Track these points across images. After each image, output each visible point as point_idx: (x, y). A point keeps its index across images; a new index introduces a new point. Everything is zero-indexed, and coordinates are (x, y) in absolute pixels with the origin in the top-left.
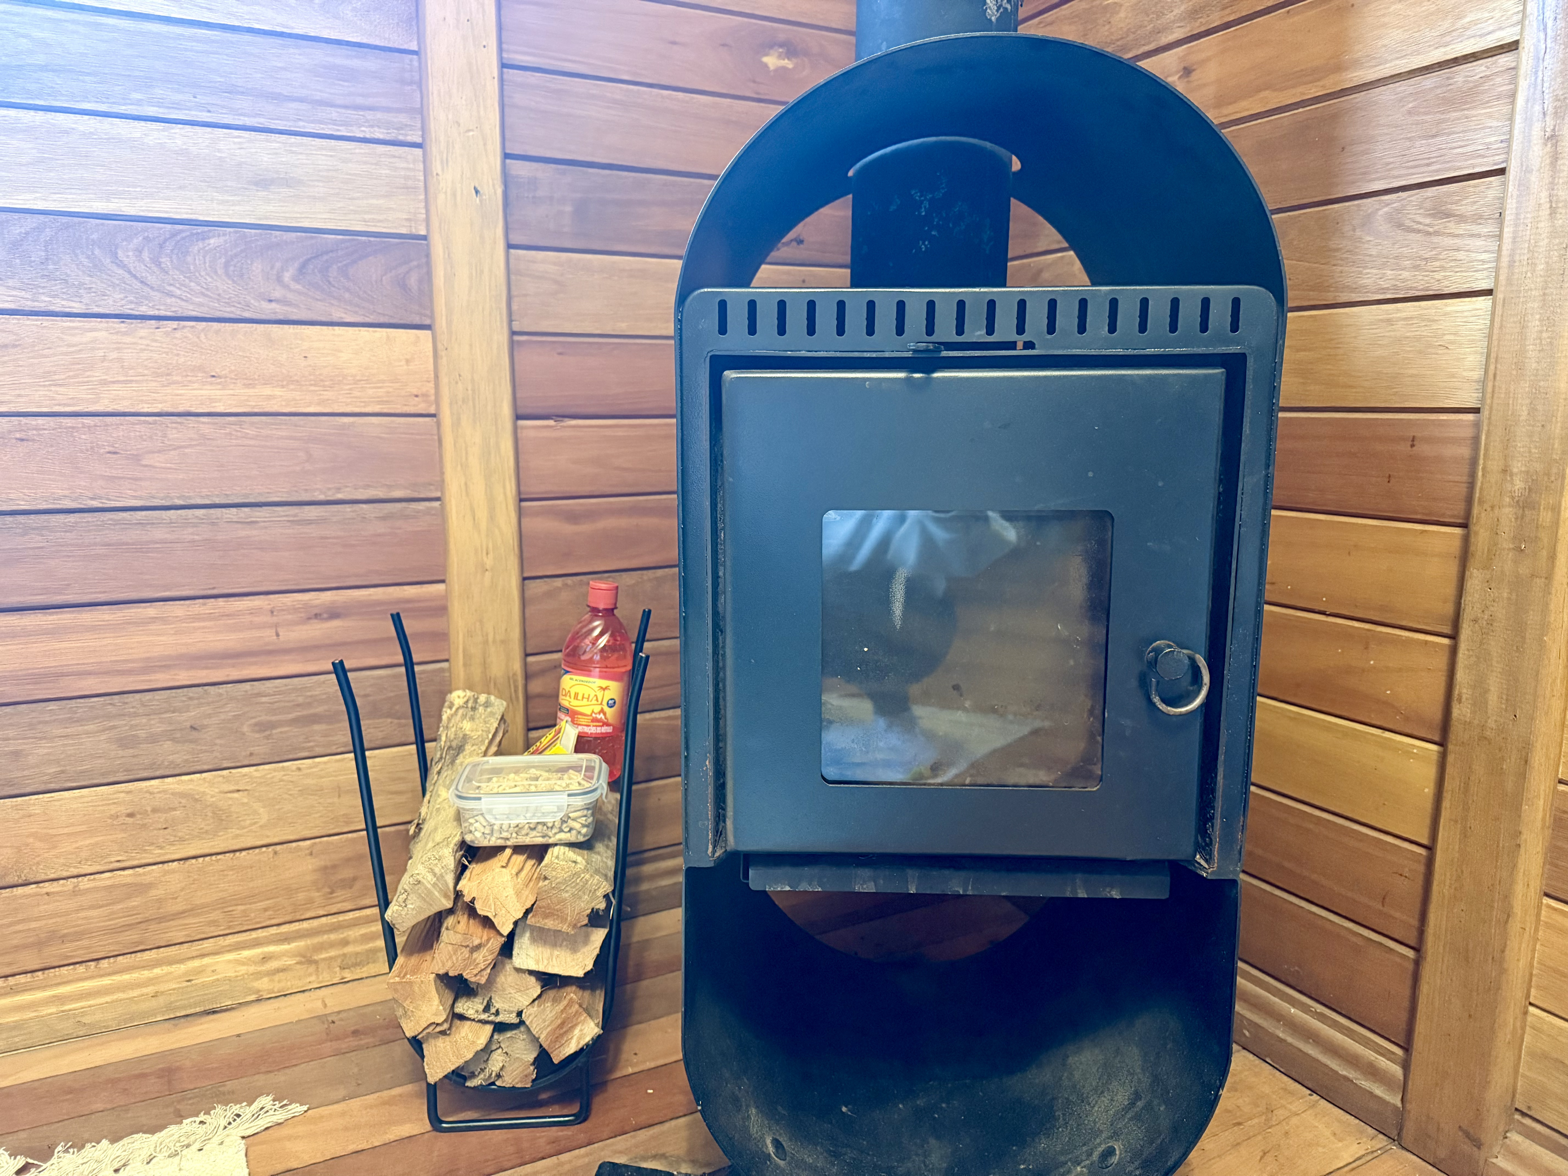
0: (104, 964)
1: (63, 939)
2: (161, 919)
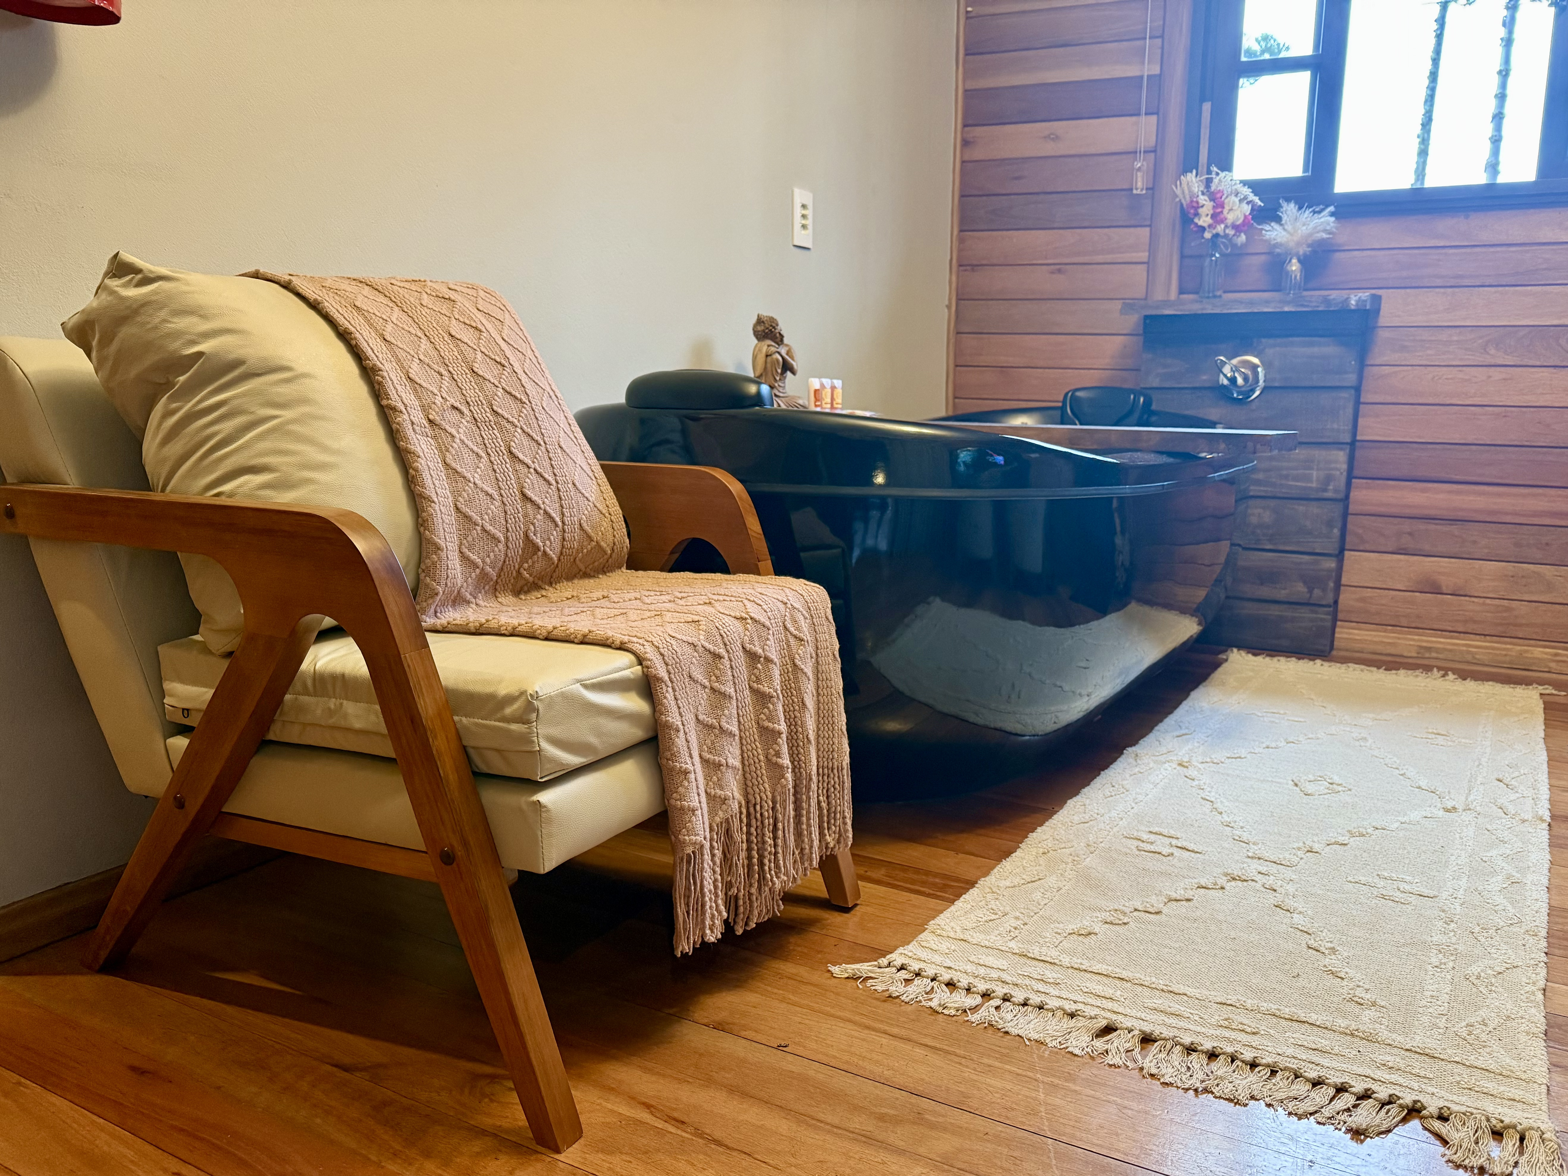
0: (1488, 638)
1: (1475, 622)
2: (1516, 625)
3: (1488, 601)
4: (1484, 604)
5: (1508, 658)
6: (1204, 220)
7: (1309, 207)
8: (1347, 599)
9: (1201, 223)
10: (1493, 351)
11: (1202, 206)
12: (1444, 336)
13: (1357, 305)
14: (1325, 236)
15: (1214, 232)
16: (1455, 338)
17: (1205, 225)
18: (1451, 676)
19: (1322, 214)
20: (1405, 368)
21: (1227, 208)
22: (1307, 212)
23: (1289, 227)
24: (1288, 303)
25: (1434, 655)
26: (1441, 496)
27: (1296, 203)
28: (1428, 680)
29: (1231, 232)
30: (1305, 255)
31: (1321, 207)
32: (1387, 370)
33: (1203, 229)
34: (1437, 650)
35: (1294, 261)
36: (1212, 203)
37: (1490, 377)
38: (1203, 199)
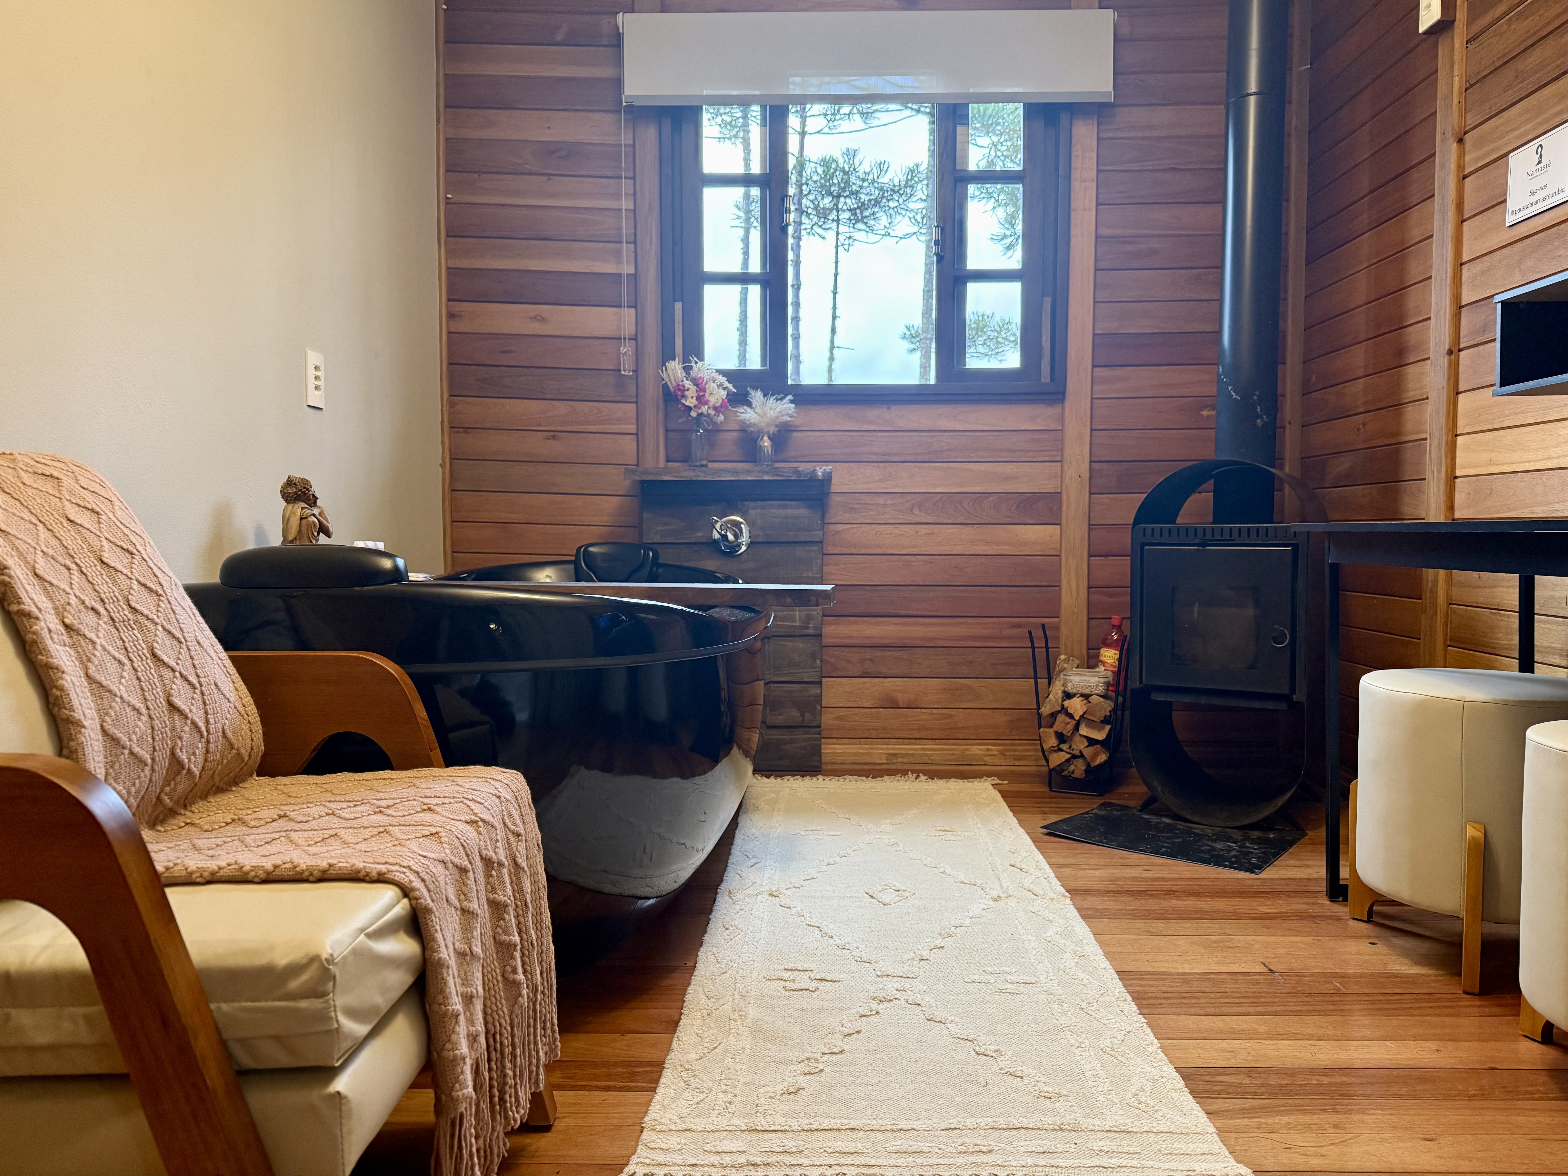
0: (937, 741)
1: (926, 729)
2: (956, 729)
3: (934, 711)
4: (931, 714)
5: (954, 757)
6: (691, 402)
7: (773, 395)
8: (827, 719)
9: (687, 403)
10: (917, 512)
11: (688, 390)
12: (881, 500)
13: (823, 475)
14: (789, 419)
15: (700, 411)
16: (889, 502)
17: (692, 405)
18: (923, 778)
19: (784, 401)
20: (855, 526)
21: (708, 391)
22: (772, 399)
23: (759, 410)
24: (767, 473)
25: (900, 760)
26: (892, 628)
27: (761, 390)
28: (908, 783)
29: (712, 412)
30: (773, 434)
31: (782, 395)
32: (841, 527)
33: (689, 409)
34: (903, 756)
35: (766, 438)
36: (695, 387)
37: (917, 532)
38: (687, 384)
